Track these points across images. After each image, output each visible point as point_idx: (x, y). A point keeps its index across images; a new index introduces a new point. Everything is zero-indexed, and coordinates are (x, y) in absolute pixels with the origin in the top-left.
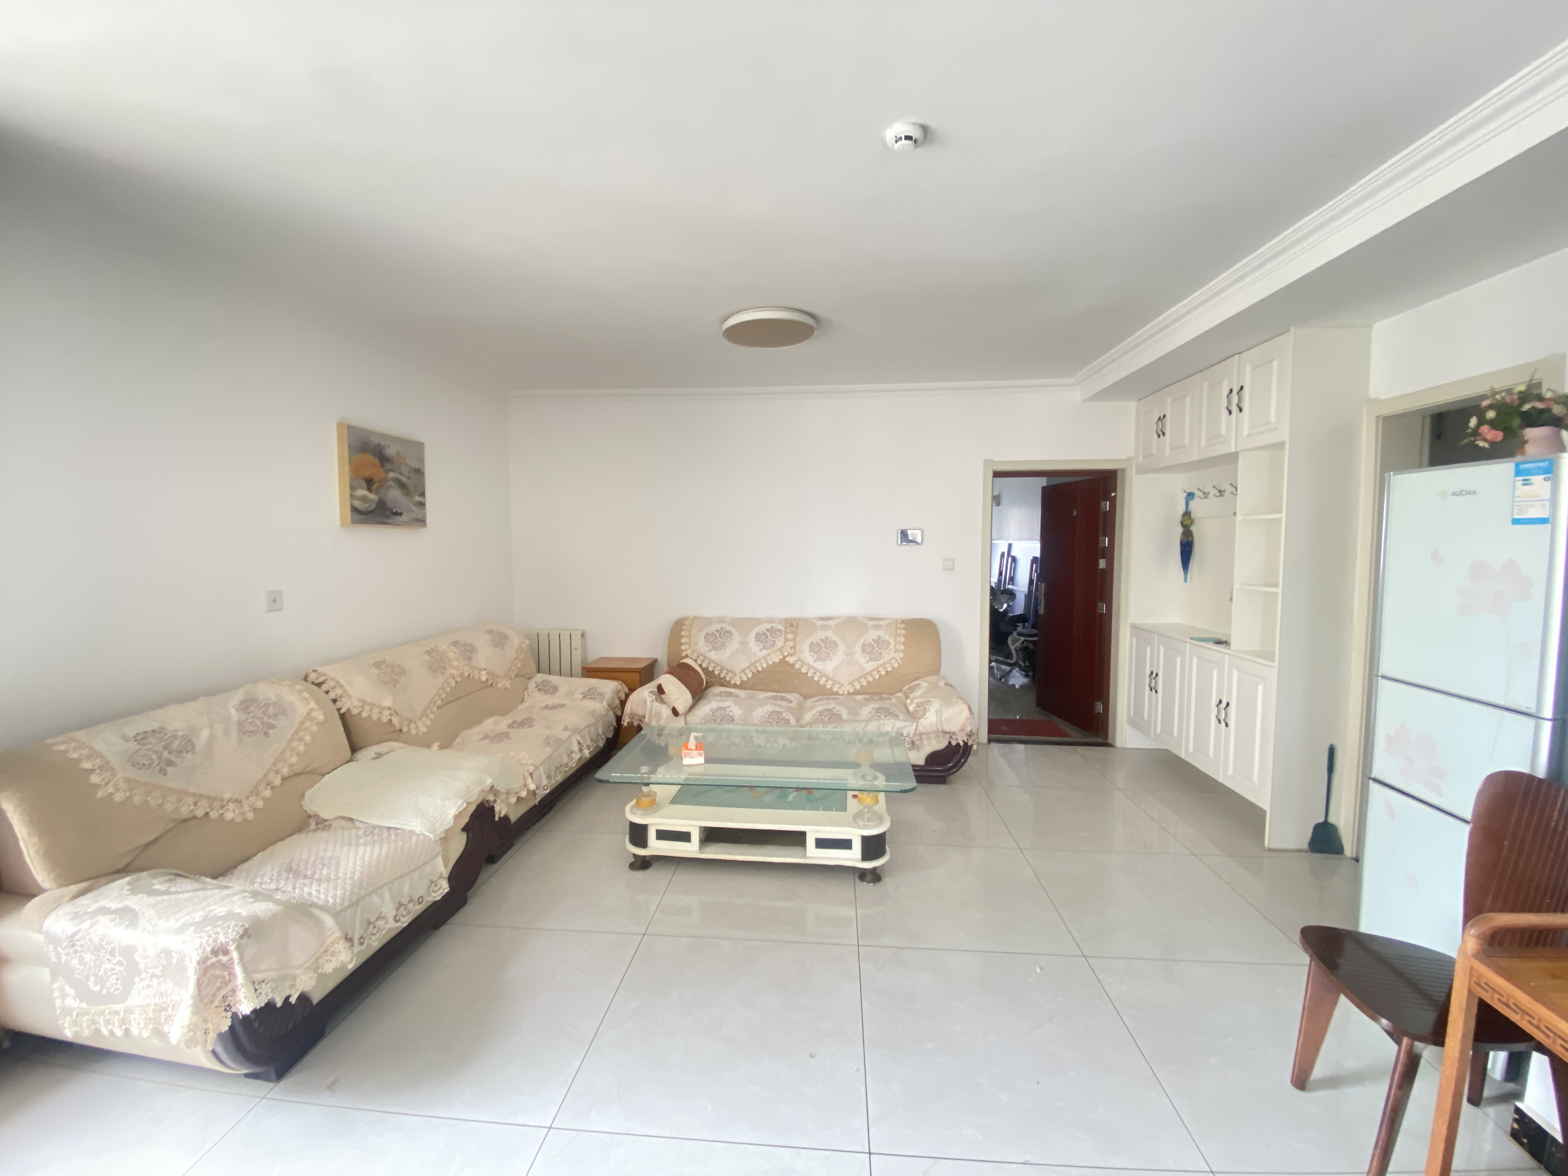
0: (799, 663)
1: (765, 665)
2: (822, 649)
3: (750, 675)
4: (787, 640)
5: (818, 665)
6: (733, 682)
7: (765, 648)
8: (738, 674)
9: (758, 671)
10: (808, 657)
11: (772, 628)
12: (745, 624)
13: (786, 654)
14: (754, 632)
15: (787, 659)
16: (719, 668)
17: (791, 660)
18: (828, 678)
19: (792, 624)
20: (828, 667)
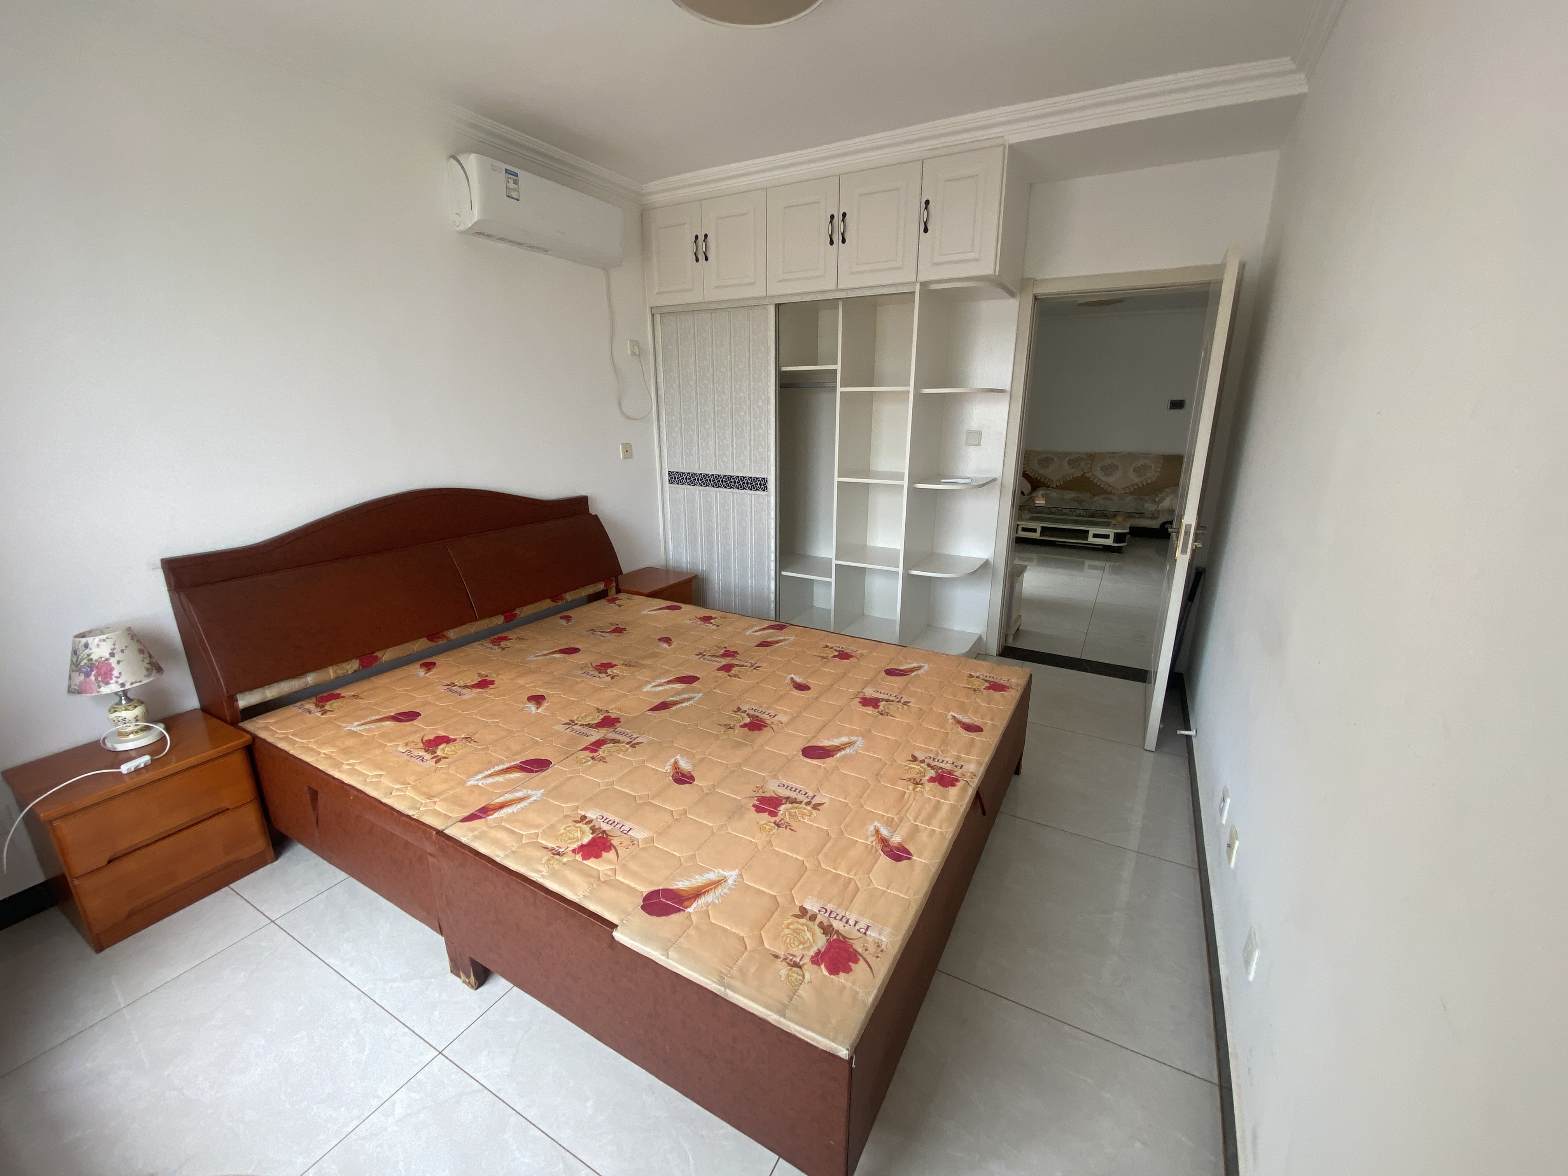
0: (1093, 477)
1: (1071, 477)
2: (1109, 469)
3: (1062, 483)
4: (1087, 464)
5: (1104, 479)
6: (1051, 486)
7: (1073, 468)
8: (1055, 482)
9: (1067, 481)
10: (1099, 474)
11: (1079, 457)
12: (1061, 455)
13: (1085, 471)
14: (1067, 459)
15: (1086, 475)
16: (1043, 478)
17: (1088, 475)
18: (1109, 486)
19: (1091, 456)
20: (1110, 480)
